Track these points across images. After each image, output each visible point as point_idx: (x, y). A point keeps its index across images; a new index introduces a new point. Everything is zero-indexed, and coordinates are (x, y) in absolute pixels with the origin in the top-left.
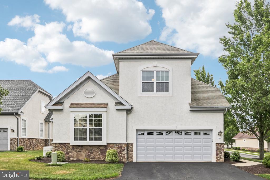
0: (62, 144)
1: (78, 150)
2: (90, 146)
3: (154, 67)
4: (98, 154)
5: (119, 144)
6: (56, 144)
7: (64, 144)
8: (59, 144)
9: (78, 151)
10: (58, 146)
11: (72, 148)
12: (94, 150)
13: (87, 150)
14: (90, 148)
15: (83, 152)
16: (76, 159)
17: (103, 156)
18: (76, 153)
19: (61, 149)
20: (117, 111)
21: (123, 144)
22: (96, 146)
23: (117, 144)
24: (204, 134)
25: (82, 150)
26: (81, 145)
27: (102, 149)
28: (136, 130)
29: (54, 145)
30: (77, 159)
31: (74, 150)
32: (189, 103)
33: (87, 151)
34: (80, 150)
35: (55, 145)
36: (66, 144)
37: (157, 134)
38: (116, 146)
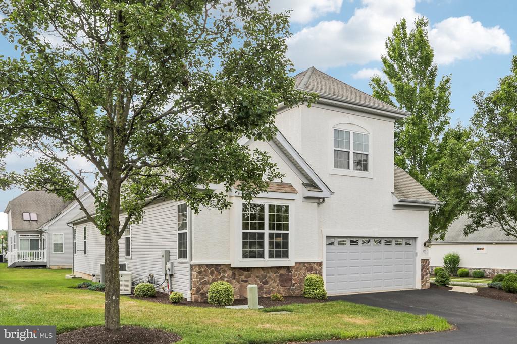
0: (212, 266)
1: (243, 277)
2: (262, 268)
3: (350, 124)
4: (276, 284)
5: (307, 263)
6: (200, 266)
7: (217, 266)
8: (207, 266)
9: (243, 280)
10: (205, 271)
11: (231, 274)
12: (270, 277)
13: (257, 277)
14: (262, 273)
15: (252, 281)
16: (238, 298)
17: (284, 288)
18: (238, 285)
19: (210, 277)
20: (305, 200)
21: (314, 263)
22: (273, 269)
23: (305, 263)
24: (407, 244)
25: (249, 277)
26: (248, 268)
27: (283, 275)
28: (327, 236)
29: (197, 269)
30: (240, 297)
31: (234, 278)
32: (392, 193)
33: (258, 279)
34: (246, 277)
35: (199, 269)
36: (220, 265)
37: (351, 244)
38: (304, 268)
